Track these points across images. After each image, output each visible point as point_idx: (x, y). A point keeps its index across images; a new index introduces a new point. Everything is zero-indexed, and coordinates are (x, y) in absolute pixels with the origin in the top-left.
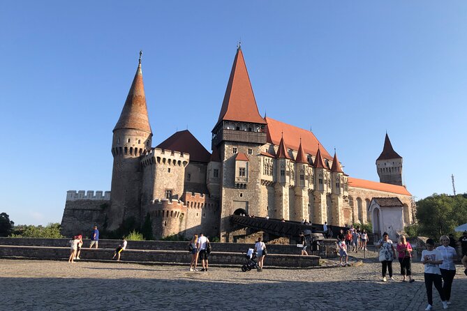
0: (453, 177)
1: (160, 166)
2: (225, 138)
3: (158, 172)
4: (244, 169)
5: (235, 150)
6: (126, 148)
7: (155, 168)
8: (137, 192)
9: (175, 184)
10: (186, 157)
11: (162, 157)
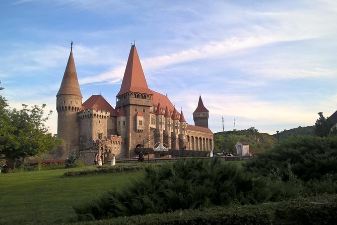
0: (223, 118)
1: (95, 119)
2: (130, 103)
3: (94, 123)
4: (142, 121)
5: (136, 110)
6: (69, 107)
7: (92, 121)
8: (77, 135)
9: (103, 130)
10: (108, 114)
11: (97, 114)
